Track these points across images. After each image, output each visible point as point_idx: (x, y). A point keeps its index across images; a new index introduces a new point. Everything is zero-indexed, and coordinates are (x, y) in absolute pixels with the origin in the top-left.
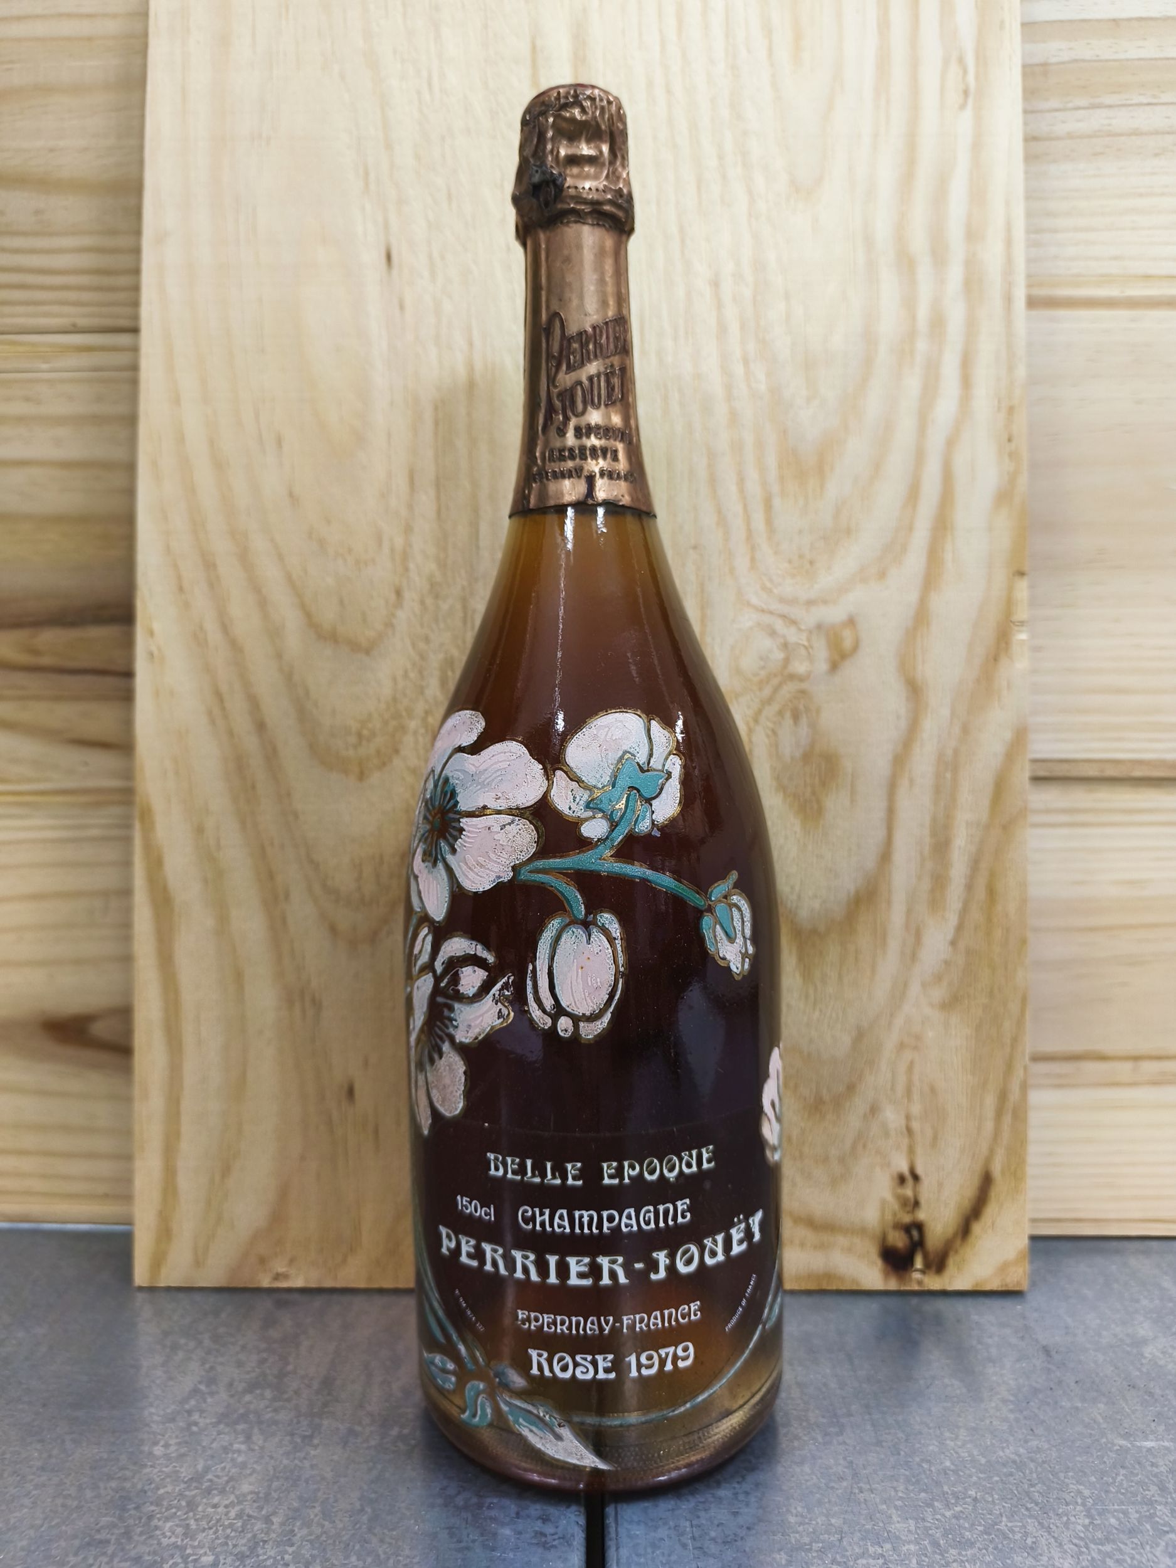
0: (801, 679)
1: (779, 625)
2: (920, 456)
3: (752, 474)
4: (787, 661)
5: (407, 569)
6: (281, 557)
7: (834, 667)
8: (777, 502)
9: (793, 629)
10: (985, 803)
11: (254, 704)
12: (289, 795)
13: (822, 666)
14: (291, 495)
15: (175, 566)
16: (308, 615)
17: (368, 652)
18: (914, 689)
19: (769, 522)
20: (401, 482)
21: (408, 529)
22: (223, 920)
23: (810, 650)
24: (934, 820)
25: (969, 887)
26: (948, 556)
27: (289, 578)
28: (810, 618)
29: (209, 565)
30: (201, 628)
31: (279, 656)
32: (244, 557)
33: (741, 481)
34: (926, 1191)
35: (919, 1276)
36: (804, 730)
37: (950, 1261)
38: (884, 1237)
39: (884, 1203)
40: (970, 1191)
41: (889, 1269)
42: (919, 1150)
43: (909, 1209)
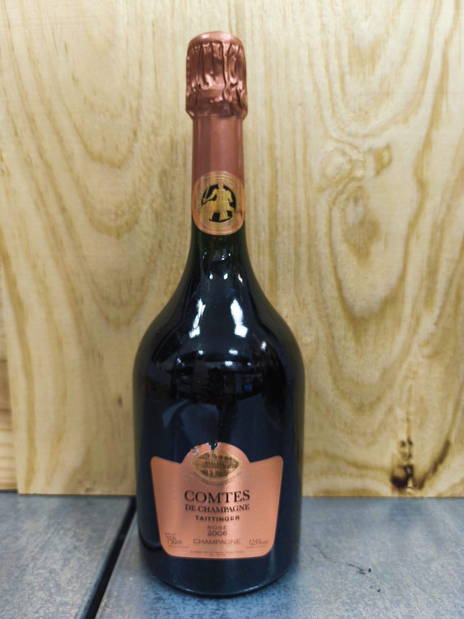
0: (359, 179)
1: (348, 149)
2: (430, 50)
3: (334, 61)
4: (351, 170)
5: (139, 120)
7: (378, 173)
8: (347, 77)
9: (355, 152)
10: (458, 248)
11: (59, 197)
12: (80, 247)
15: (13, 121)
16: (86, 147)
17: (119, 167)
18: (422, 185)
19: (343, 89)
20: (134, 70)
21: (139, 96)
23: (365, 163)
24: (429, 258)
26: (444, 109)
27: (75, 126)
29: (31, 120)
30: (29, 156)
31: (71, 170)
32: (50, 115)
33: (327, 66)
34: (415, 451)
35: (410, 490)
36: (360, 209)
37: (427, 484)
38: (393, 472)
39: (393, 456)
40: (438, 450)
41: (394, 487)
42: (412, 430)
43: (406, 458)
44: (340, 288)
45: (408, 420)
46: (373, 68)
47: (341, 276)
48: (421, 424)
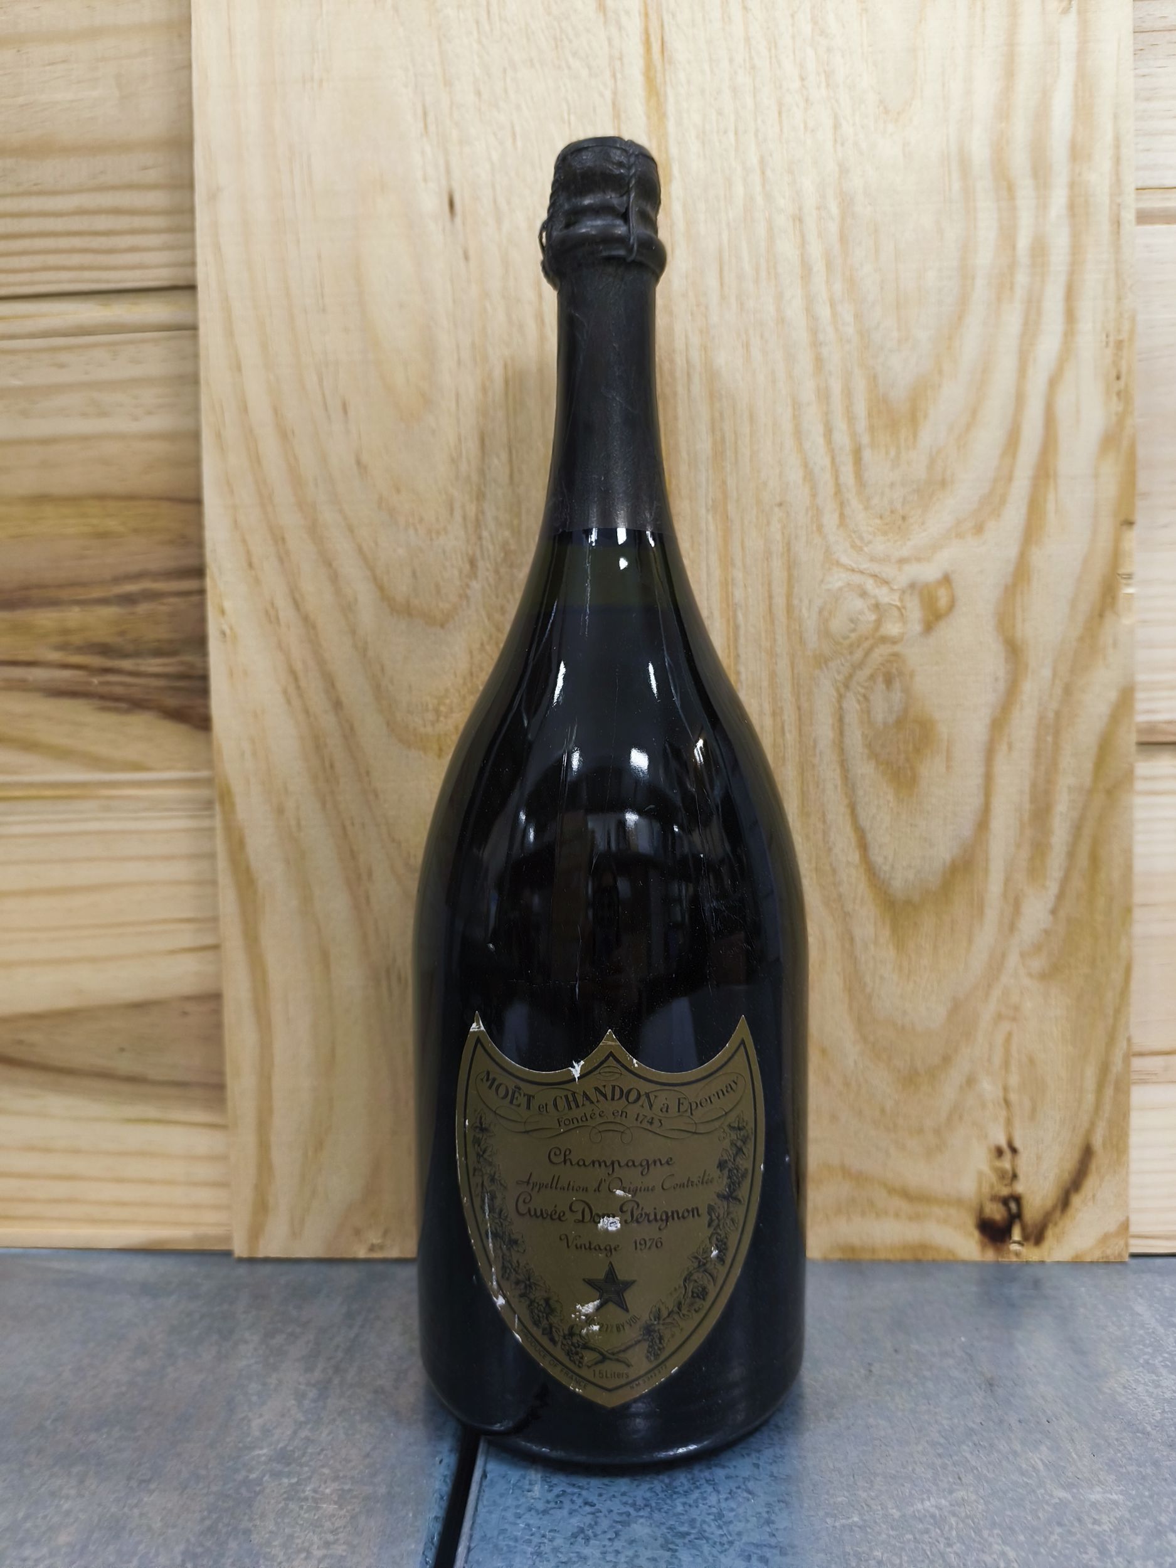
0: (894, 641)
1: (870, 585)
2: (1020, 399)
3: (840, 425)
4: (878, 623)
5: (480, 538)
6: (351, 529)
7: (929, 627)
8: (867, 454)
9: (885, 590)
10: (1088, 765)
11: (330, 682)
12: (368, 773)
13: (917, 628)
14: (358, 462)
15: (244, 541)
16: (381, 588)
17: (442, 626)
18: (1014, 650)
19: (859, 475)
20: (471, 446)
21: (480, 496)
22: (307, 900)
23: (903, 611)
24: (1034, 785)
25: (1071, 856)
26: (1051, 506)
27: (360, 550)
28: (902, 579)
30: (272, 604)
31: (353, 632)
32: (314, 530)
33: (828, 432)
34: (1024, 1164)
35: (1017, 1248)
36: (897, 696)
37: (1050, 1233)
38: (981, 1210)
39: (980, 1174)
40: (1070, 1164)
41: (986, 1240)
42: (1017, 1123)
43: (1007, 1181)
44: (863, 846)
45: (1007, 1102)
46: (915, 436)
47: (865, 823)
48: (1034, 1110)
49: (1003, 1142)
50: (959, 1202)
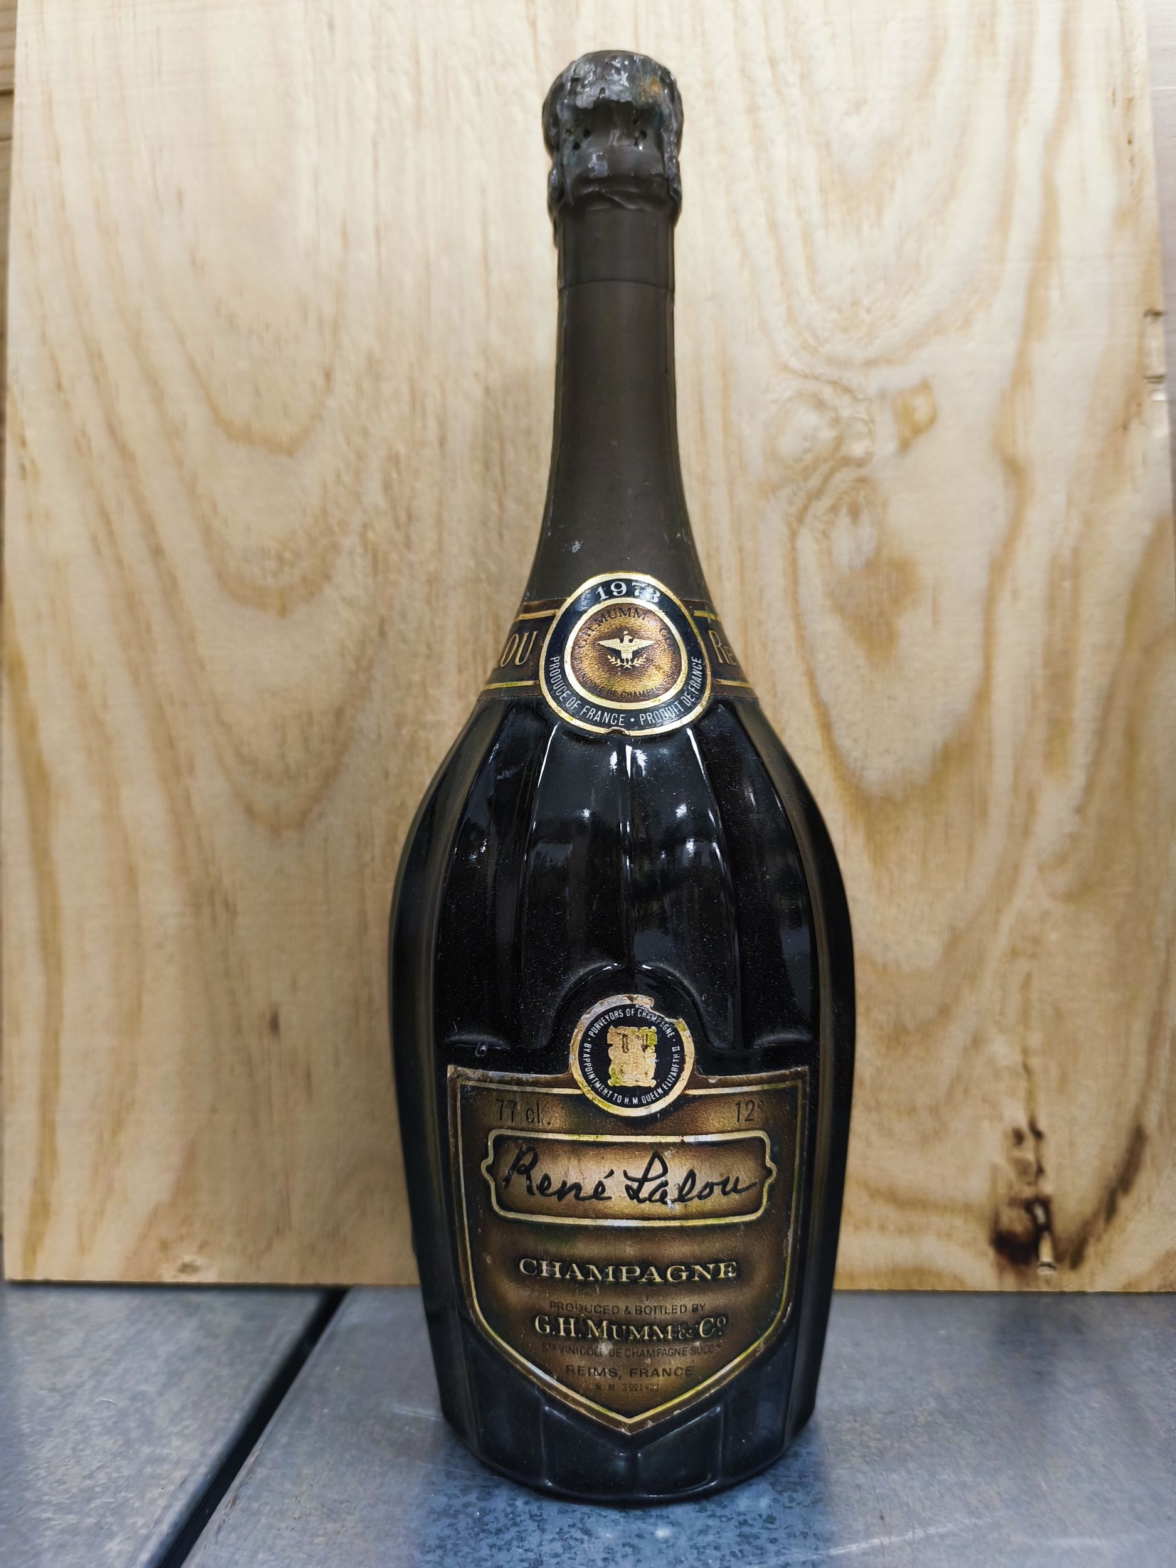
0: (861, 463)
1: (828, 392)
3: (786, 202)
4: (839, 442)
5: (338, 344)
6: (181, 340)
8: (820, 236)
9: (846, 399)
10: (1119, 619)
11: (149, 525)
12: (193, 638)
13: (886, 445)
14: (193, 261)
15: (53, 359)
16: (215, 410)
17: (290, 453)
18: (1015, 471)
19: (810, 260)
20: (330, 235)
21: (340, 295)
22: (110, 801)
23: (871, 425)
24: (1046, 647)
25: (1101, 734)
28: (870, 384)
32: (137, 342)
33: (771, 213)
34: (1052, 1154)
35: (1047, 1273)
36: (866, 530)
38: (996, 1219)
39: (995, 1169)
40: (1116, 1153)
41: (1004, 1262)
42: (1042, 1097)
43: (1031, 1178)
44: (827, 725)
45: (1027, 1068)
46: (880, 212)
48: (1064, 1080)
49: (1023, 1123)
50: (967, 1209)
